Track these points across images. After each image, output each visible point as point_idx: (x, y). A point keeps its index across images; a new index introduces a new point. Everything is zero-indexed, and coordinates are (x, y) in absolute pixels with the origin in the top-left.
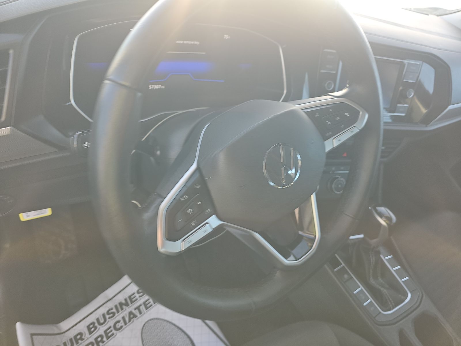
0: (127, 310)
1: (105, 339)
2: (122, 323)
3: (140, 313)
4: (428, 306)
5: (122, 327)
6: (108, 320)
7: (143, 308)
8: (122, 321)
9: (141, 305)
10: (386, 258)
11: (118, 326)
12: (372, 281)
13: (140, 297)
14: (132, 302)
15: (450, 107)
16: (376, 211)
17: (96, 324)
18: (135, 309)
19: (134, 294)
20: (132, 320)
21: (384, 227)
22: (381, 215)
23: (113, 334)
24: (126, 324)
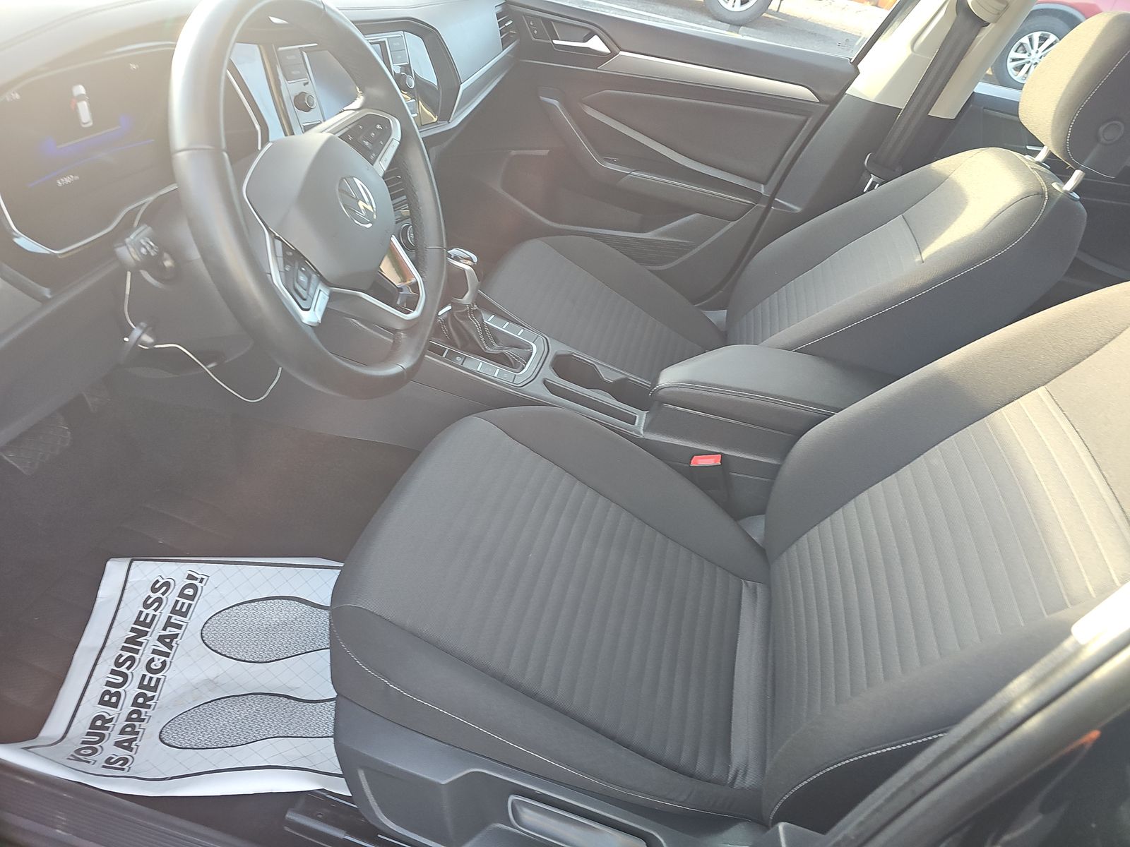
0: (151, 642)
1: (150, 694)
2: (159, 660)
3: (179, 627)
4: (558, 348)
5: (164, 663)
6: (128, 672)
7: (176, 619)
8: (156, 657)
9: (170, 618)
10: (490, 320)
11: (157, 665)
12: (489, 350)
13: (156, 610)
14: (149, 625)
15: (462, 87)
16: (449, 256)
17: (113, 690)
18: (164, 629)
19: (141, 612)
20: (174, 644)
21: (469, 271)
22: (456, 258)
23: (158, 680)
24: (167, 655)
